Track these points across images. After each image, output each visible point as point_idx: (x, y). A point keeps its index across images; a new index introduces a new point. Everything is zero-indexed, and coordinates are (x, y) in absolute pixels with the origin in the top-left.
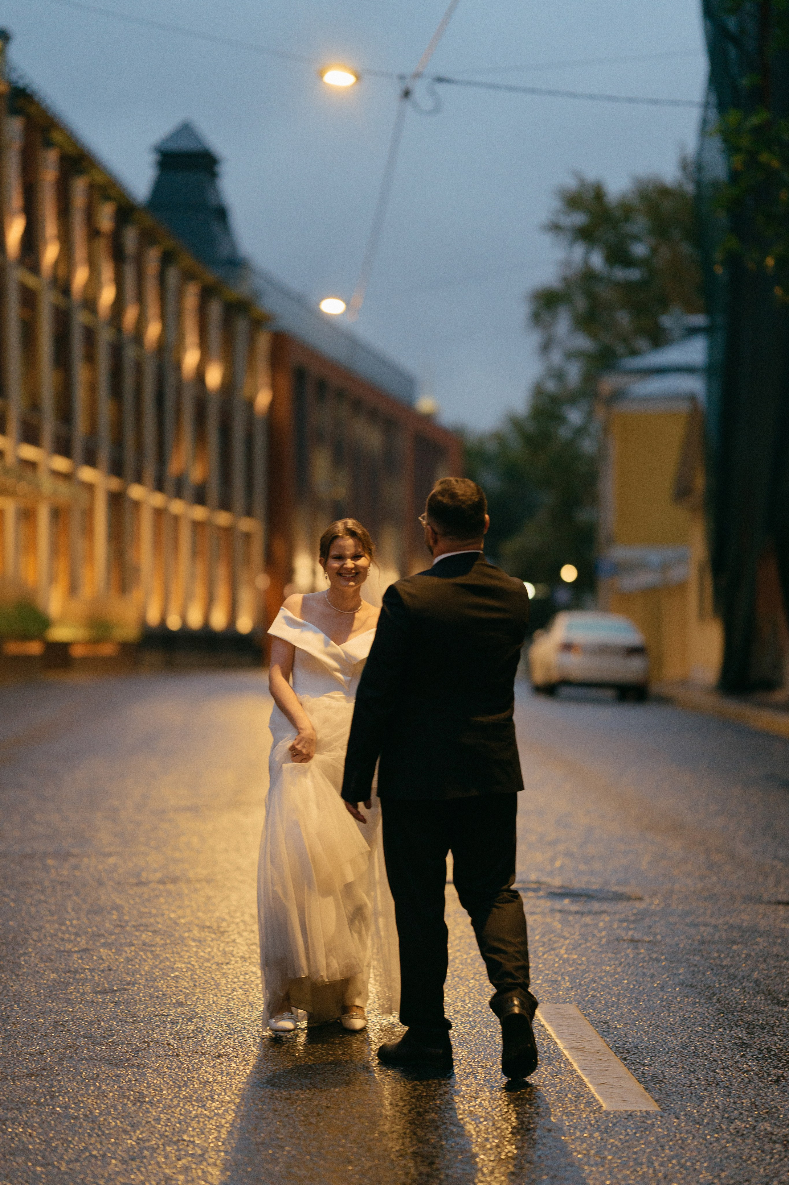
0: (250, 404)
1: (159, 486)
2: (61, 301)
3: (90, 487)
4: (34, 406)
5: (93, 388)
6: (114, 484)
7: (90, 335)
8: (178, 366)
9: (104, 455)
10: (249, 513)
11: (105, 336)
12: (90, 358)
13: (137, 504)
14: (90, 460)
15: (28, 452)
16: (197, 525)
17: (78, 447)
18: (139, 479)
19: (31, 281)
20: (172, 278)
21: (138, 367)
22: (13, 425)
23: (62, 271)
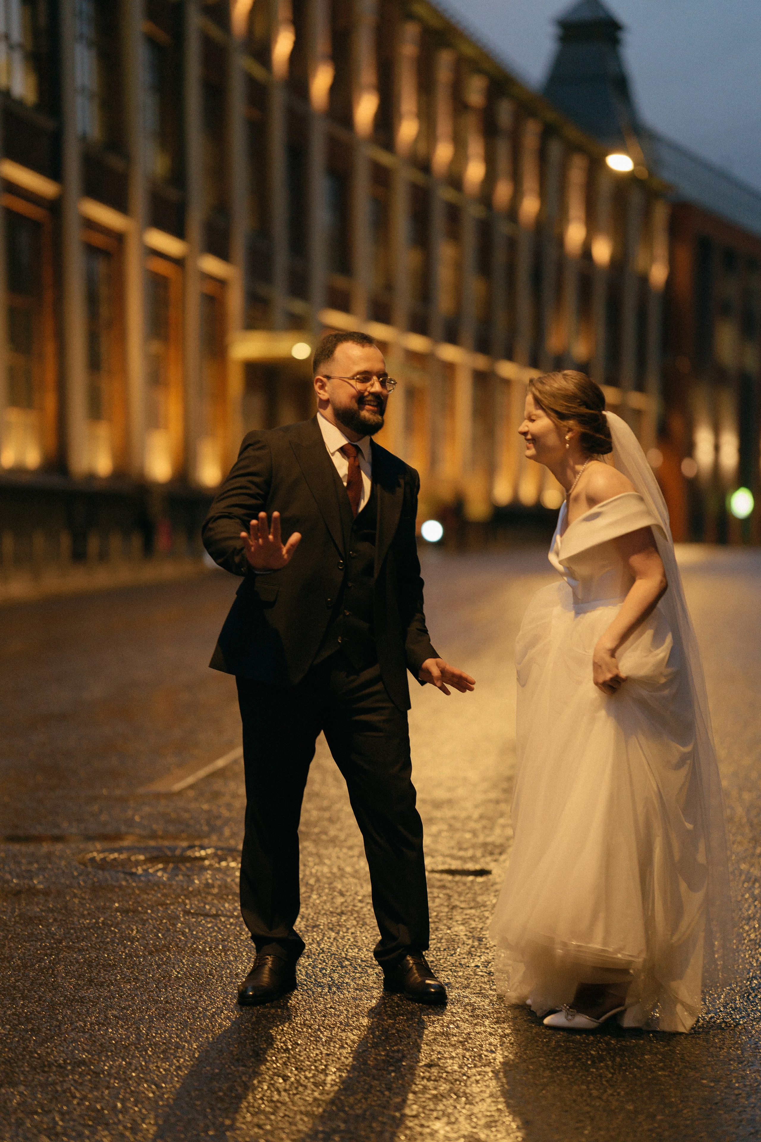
0: (644, 279)
1: (534, 363)
2: (418, 177)
3: (449, 368)
5: (458, 266)
6: (481, 362)
7: (454, 214)
8: (560, 241)
9: (468, 332)
10: (640, 387)
11: (472, 212)
13: (507, 382)
14: (452, 338)
17: (437, 326)
18: (510, 357)
19: (384, 158)
20: (555, 149)
21: (512, 243)
22: (361, 302)
23: (422, 148)
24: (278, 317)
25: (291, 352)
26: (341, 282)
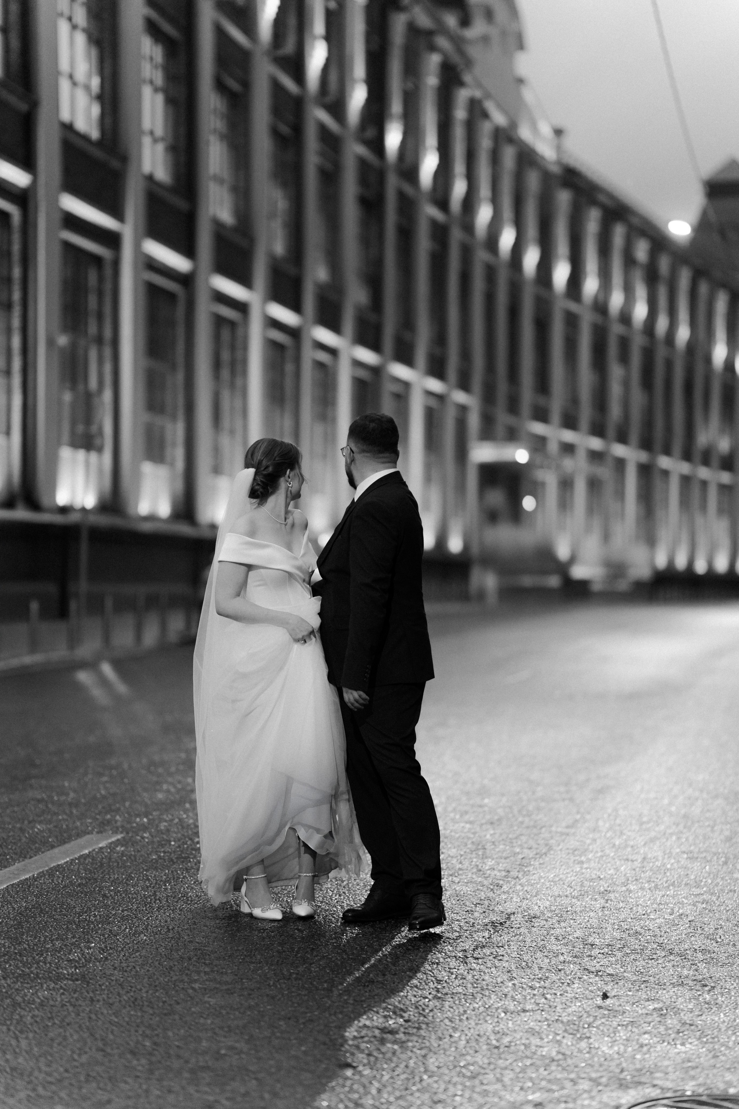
1: (687, 456)
2: (599, 319)
3: (620, 463)
4: (574, 400)
5: (626, 384)
6: (643, 456)
7: (624, 343)
8: (708, 359)
9: (635, 434)
11: (638, 342)
12: (624, 358)
13: (666, 473)
14: (622, 438)
15: (568, 436)
16: (723, 488)
17: (611, 431)
18: (667, 452)
19: (573, 306)
20: (703, 288)
21: (669, 364)
22: (556, 416)
23: (601, 298)
24: (500, 430)
25: (514, 456)
26: (541, 401)
